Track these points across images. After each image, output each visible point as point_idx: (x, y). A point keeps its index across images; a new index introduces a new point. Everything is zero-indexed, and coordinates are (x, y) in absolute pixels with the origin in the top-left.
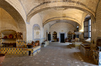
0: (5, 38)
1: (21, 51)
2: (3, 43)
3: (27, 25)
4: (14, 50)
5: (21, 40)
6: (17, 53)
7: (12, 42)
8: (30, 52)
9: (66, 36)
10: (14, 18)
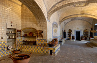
0: (26, 36)
1: (42, 50)
2: (23, 41)
3: (48, 22)
4: (35, 48)
5: (41, 38)
6: (37, 51)
7: (32, 40)
8: (51, 51)
9: (82, 34)
10: (36, 15)
